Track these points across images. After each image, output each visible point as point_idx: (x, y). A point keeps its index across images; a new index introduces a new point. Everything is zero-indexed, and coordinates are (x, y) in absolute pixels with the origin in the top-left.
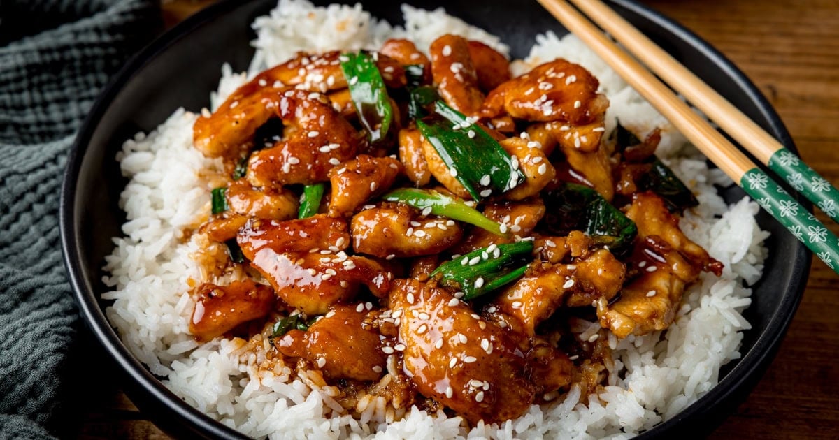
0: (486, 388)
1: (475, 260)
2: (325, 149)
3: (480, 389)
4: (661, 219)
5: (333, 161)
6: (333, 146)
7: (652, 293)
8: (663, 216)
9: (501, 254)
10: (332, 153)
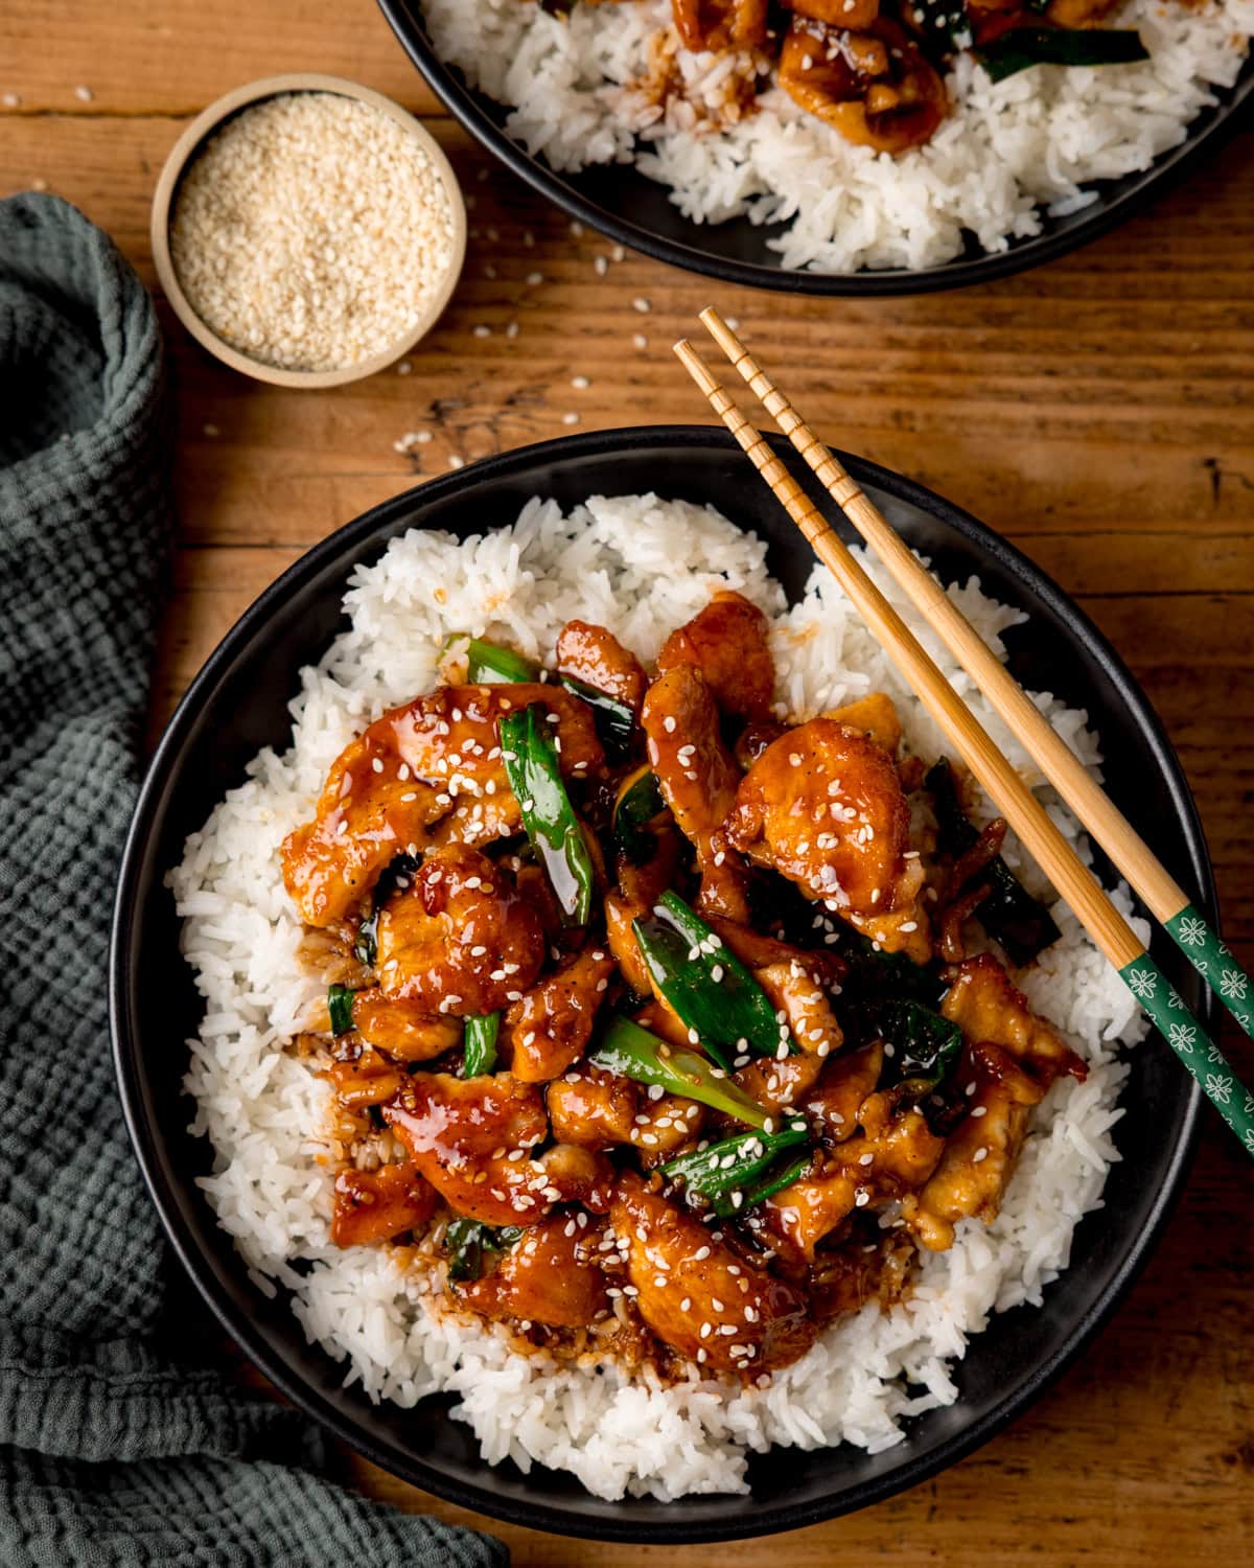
0: (752, 1354)
1: (728, 1161)
2: (498, 975)
3: (745, 1356)
4: (1001, 1003)
5: (512, 996)
6: (510, 968)
7: (981, 1154)
8: (1005, 998)
9: (765, 1149)
10: (510, 983)
